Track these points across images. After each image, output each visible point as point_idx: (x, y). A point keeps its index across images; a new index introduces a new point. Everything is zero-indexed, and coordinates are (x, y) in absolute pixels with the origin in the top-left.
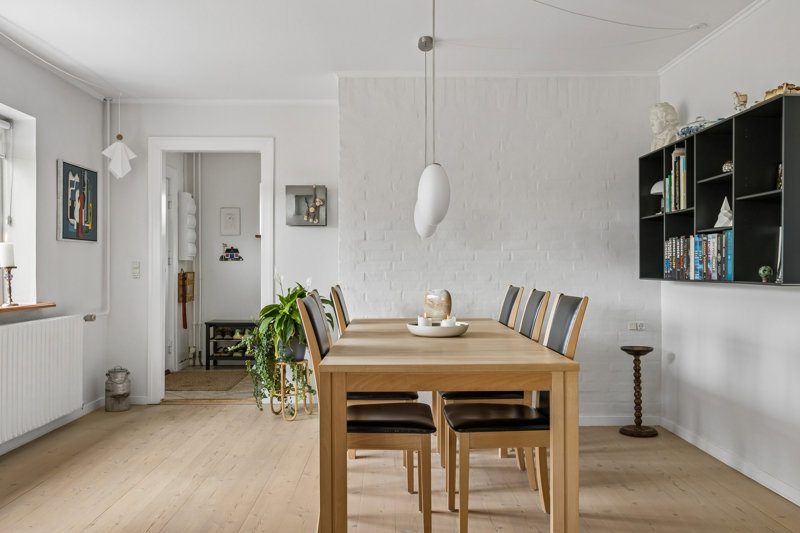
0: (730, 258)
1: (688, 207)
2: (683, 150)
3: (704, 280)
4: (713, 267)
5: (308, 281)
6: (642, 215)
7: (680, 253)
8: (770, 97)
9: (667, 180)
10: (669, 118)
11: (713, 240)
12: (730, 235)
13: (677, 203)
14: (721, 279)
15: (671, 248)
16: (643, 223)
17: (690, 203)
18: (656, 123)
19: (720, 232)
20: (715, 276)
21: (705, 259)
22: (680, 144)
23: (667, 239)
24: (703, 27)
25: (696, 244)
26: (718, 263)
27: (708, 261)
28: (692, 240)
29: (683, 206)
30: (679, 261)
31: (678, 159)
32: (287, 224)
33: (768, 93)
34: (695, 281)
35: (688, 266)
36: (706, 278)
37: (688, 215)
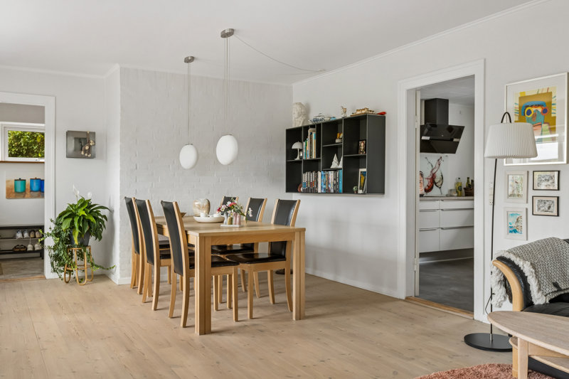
0: (341, 182)
1: (317, 157)
2: (315, 129)
3: (326, 193)
4: (331, 187)
5: (89, 194)
6: (287, 159)
7: (312, 179)
8: (358, 113)
9: (304, 143)
10: (303, 111)
11: (331, 174)
12: (341, 172)
13: (311, 155)
14: (336, 192)
15: (306, 177)
16: (288, 164)
17: (318, 155)
18: (296, 113)
19: (335, 170)
20: (332, 191)
21: (327, 183)
22: (312, 126)
23: (304, 172)
24: (324, 70)
25: (322, 175)
26: (334, 185)
27: (329, 183)
28: (319, 174)
29: (314, 157)
30: (311, 184)
31: (311, 133)
32: (67, 157)
33: (357, 110)
34: (322, 193)
35: (317, 186)
36: (327, 192)
37: (316, 161)
